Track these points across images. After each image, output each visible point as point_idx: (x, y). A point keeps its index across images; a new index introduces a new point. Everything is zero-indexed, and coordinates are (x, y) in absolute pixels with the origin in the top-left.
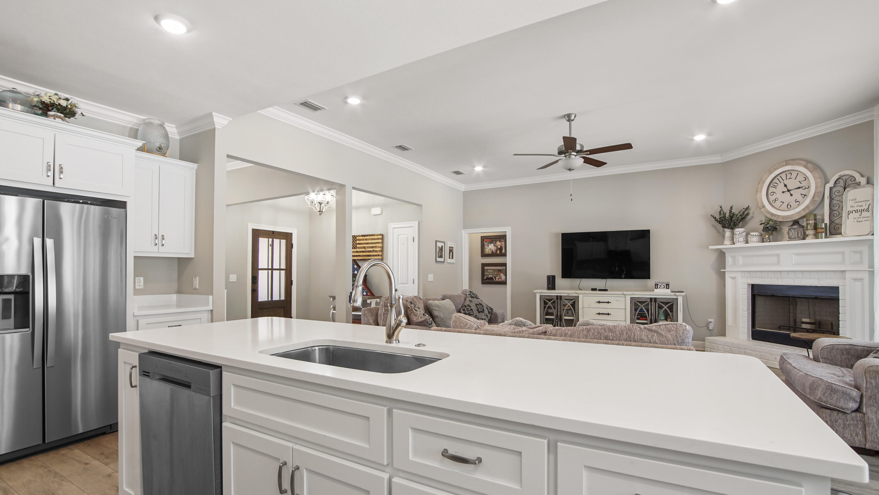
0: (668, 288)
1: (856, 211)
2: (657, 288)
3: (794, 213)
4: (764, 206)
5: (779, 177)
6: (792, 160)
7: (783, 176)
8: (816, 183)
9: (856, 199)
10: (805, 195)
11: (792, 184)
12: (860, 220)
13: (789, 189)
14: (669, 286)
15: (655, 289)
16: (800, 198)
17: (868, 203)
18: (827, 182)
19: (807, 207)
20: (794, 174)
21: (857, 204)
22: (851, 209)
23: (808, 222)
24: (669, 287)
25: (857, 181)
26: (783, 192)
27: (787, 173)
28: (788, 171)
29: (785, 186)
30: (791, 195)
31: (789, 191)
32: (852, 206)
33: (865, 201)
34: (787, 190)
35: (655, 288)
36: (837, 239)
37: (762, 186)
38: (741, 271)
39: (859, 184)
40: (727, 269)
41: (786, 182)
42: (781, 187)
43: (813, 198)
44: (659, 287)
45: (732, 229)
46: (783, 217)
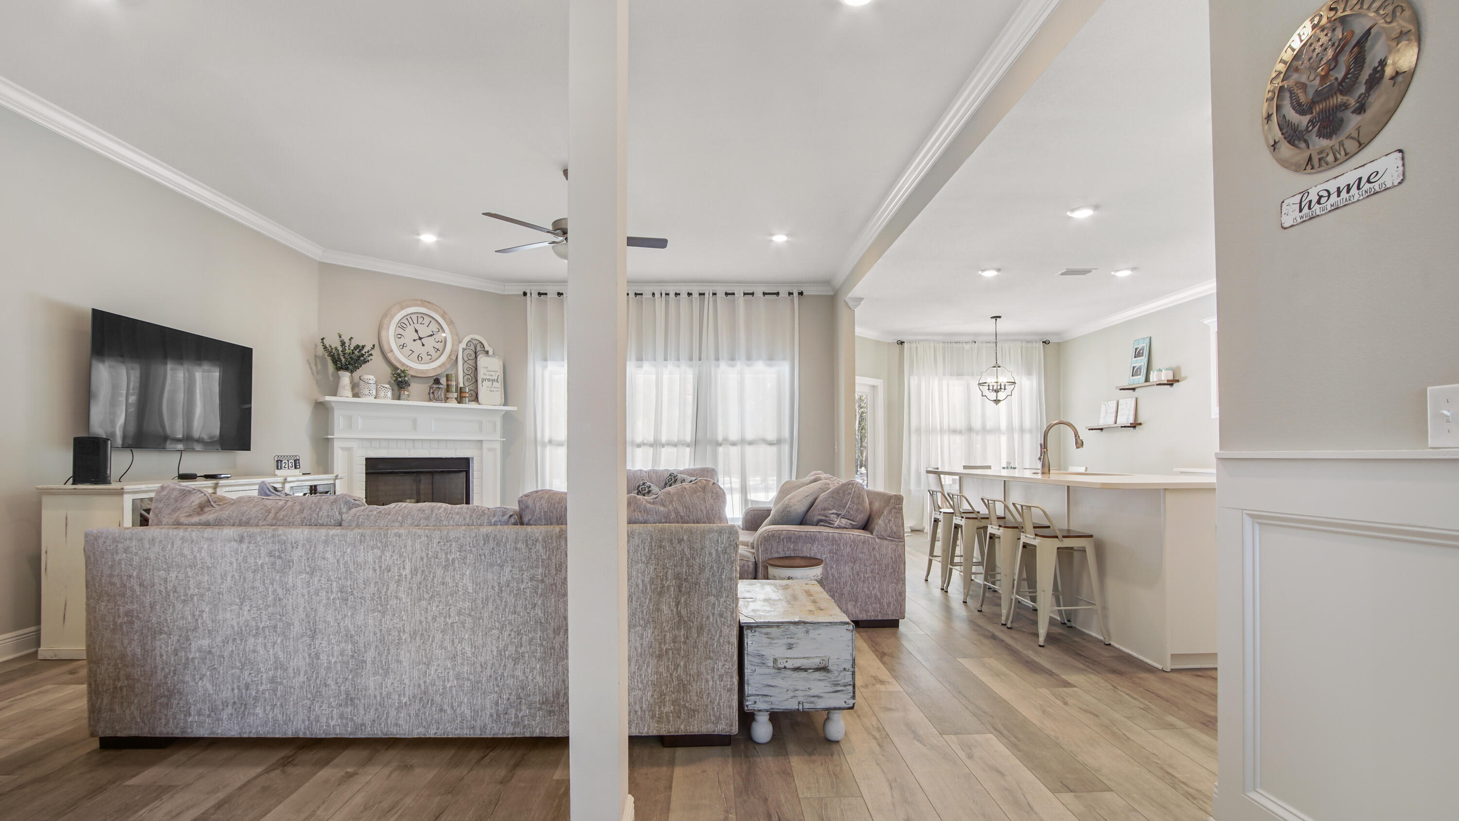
0: (298, 467)
1: (489, 380)
2: (281, 469)
3: (430, 368)
4: (392, 351)
5: (408, 317)
6: (429, 302)
7: (414, 317)
8: (452, 339)
9: (487, 368)
10: (438, 350)
11: (424, 331)
12: (492, 389)
13: (421, 337)
14: (299, 463)
15: (277, 471)
16: (432, 352)
17: (498, 374)
18: (460, 342)
19: (443, 364)
20: (427, 320)
21: (488, 373)
22: (485, 377)
23: (450, 383)
24: (299, 465)
25: (486, 349)
26: (414, 340)
27: (419, 316)
28: (420, 313)
29: (416, 331)
30: (423, 345)
31: (420, 338)
32: (485, 374)
33: (495, 371)
34: (418, 338)
35: (278, 468)
36: (473, 405)
37: (390, 321)
38: (362, 439)
39: (487, 352)
40: (336, 436)
41: (418, 327)
42: (409, 333)
43: (450, 355)
44: (284, 465)
45: (352, 372)
46: (417, 370)
